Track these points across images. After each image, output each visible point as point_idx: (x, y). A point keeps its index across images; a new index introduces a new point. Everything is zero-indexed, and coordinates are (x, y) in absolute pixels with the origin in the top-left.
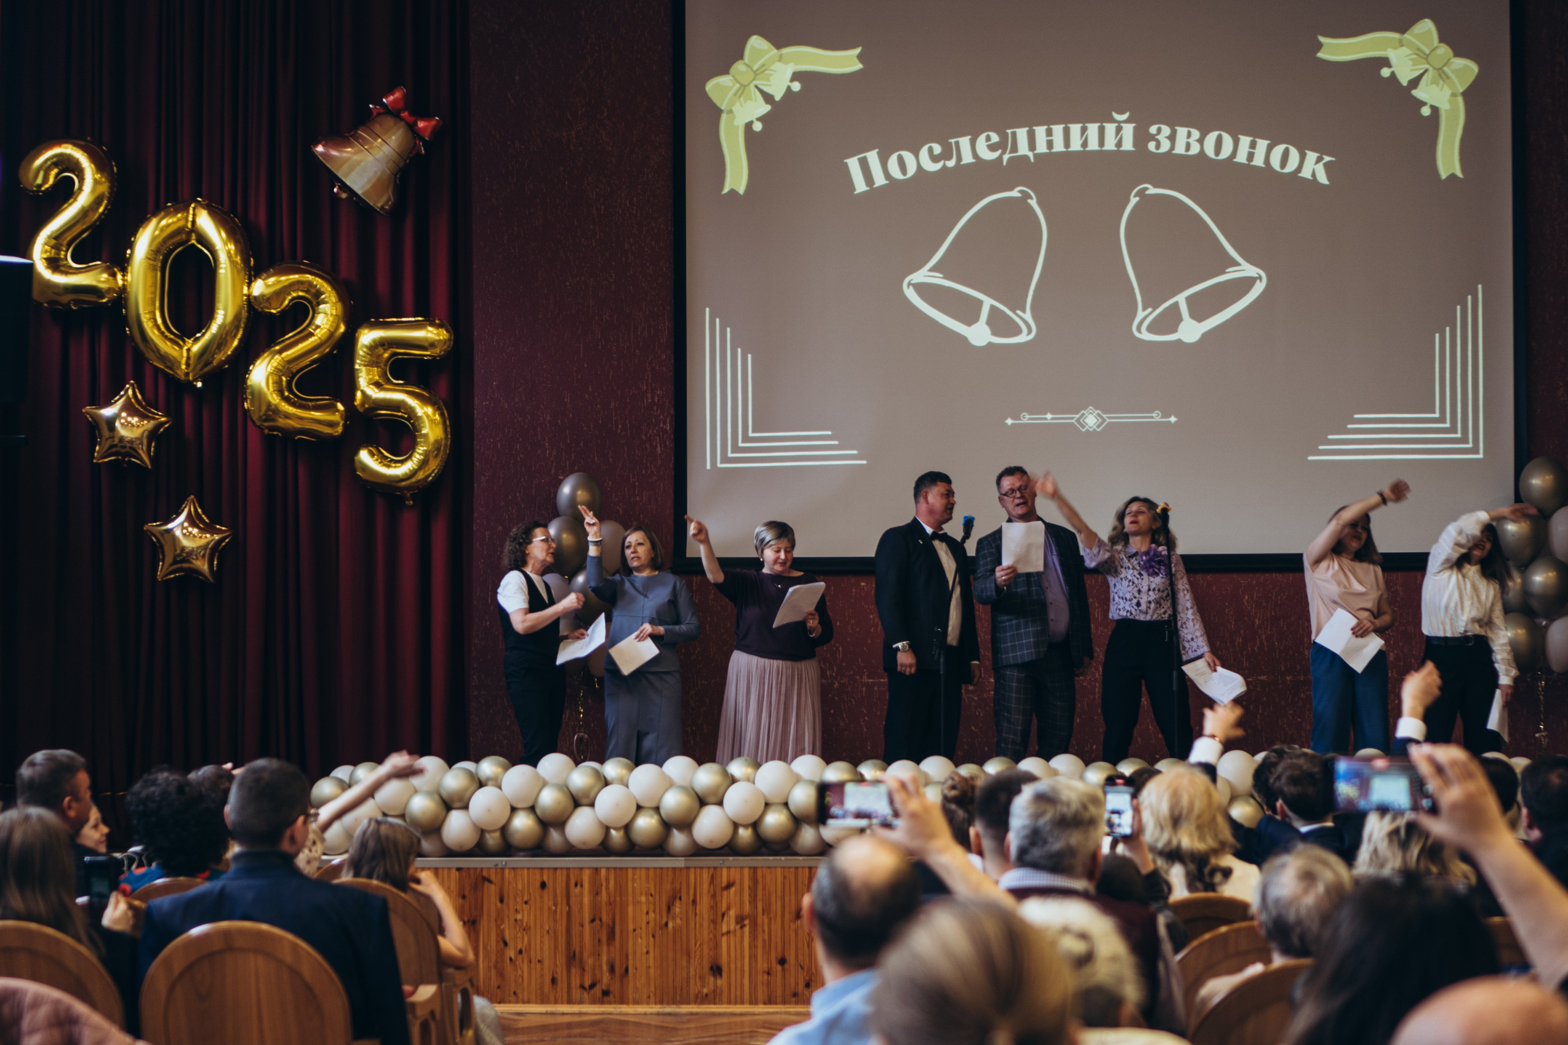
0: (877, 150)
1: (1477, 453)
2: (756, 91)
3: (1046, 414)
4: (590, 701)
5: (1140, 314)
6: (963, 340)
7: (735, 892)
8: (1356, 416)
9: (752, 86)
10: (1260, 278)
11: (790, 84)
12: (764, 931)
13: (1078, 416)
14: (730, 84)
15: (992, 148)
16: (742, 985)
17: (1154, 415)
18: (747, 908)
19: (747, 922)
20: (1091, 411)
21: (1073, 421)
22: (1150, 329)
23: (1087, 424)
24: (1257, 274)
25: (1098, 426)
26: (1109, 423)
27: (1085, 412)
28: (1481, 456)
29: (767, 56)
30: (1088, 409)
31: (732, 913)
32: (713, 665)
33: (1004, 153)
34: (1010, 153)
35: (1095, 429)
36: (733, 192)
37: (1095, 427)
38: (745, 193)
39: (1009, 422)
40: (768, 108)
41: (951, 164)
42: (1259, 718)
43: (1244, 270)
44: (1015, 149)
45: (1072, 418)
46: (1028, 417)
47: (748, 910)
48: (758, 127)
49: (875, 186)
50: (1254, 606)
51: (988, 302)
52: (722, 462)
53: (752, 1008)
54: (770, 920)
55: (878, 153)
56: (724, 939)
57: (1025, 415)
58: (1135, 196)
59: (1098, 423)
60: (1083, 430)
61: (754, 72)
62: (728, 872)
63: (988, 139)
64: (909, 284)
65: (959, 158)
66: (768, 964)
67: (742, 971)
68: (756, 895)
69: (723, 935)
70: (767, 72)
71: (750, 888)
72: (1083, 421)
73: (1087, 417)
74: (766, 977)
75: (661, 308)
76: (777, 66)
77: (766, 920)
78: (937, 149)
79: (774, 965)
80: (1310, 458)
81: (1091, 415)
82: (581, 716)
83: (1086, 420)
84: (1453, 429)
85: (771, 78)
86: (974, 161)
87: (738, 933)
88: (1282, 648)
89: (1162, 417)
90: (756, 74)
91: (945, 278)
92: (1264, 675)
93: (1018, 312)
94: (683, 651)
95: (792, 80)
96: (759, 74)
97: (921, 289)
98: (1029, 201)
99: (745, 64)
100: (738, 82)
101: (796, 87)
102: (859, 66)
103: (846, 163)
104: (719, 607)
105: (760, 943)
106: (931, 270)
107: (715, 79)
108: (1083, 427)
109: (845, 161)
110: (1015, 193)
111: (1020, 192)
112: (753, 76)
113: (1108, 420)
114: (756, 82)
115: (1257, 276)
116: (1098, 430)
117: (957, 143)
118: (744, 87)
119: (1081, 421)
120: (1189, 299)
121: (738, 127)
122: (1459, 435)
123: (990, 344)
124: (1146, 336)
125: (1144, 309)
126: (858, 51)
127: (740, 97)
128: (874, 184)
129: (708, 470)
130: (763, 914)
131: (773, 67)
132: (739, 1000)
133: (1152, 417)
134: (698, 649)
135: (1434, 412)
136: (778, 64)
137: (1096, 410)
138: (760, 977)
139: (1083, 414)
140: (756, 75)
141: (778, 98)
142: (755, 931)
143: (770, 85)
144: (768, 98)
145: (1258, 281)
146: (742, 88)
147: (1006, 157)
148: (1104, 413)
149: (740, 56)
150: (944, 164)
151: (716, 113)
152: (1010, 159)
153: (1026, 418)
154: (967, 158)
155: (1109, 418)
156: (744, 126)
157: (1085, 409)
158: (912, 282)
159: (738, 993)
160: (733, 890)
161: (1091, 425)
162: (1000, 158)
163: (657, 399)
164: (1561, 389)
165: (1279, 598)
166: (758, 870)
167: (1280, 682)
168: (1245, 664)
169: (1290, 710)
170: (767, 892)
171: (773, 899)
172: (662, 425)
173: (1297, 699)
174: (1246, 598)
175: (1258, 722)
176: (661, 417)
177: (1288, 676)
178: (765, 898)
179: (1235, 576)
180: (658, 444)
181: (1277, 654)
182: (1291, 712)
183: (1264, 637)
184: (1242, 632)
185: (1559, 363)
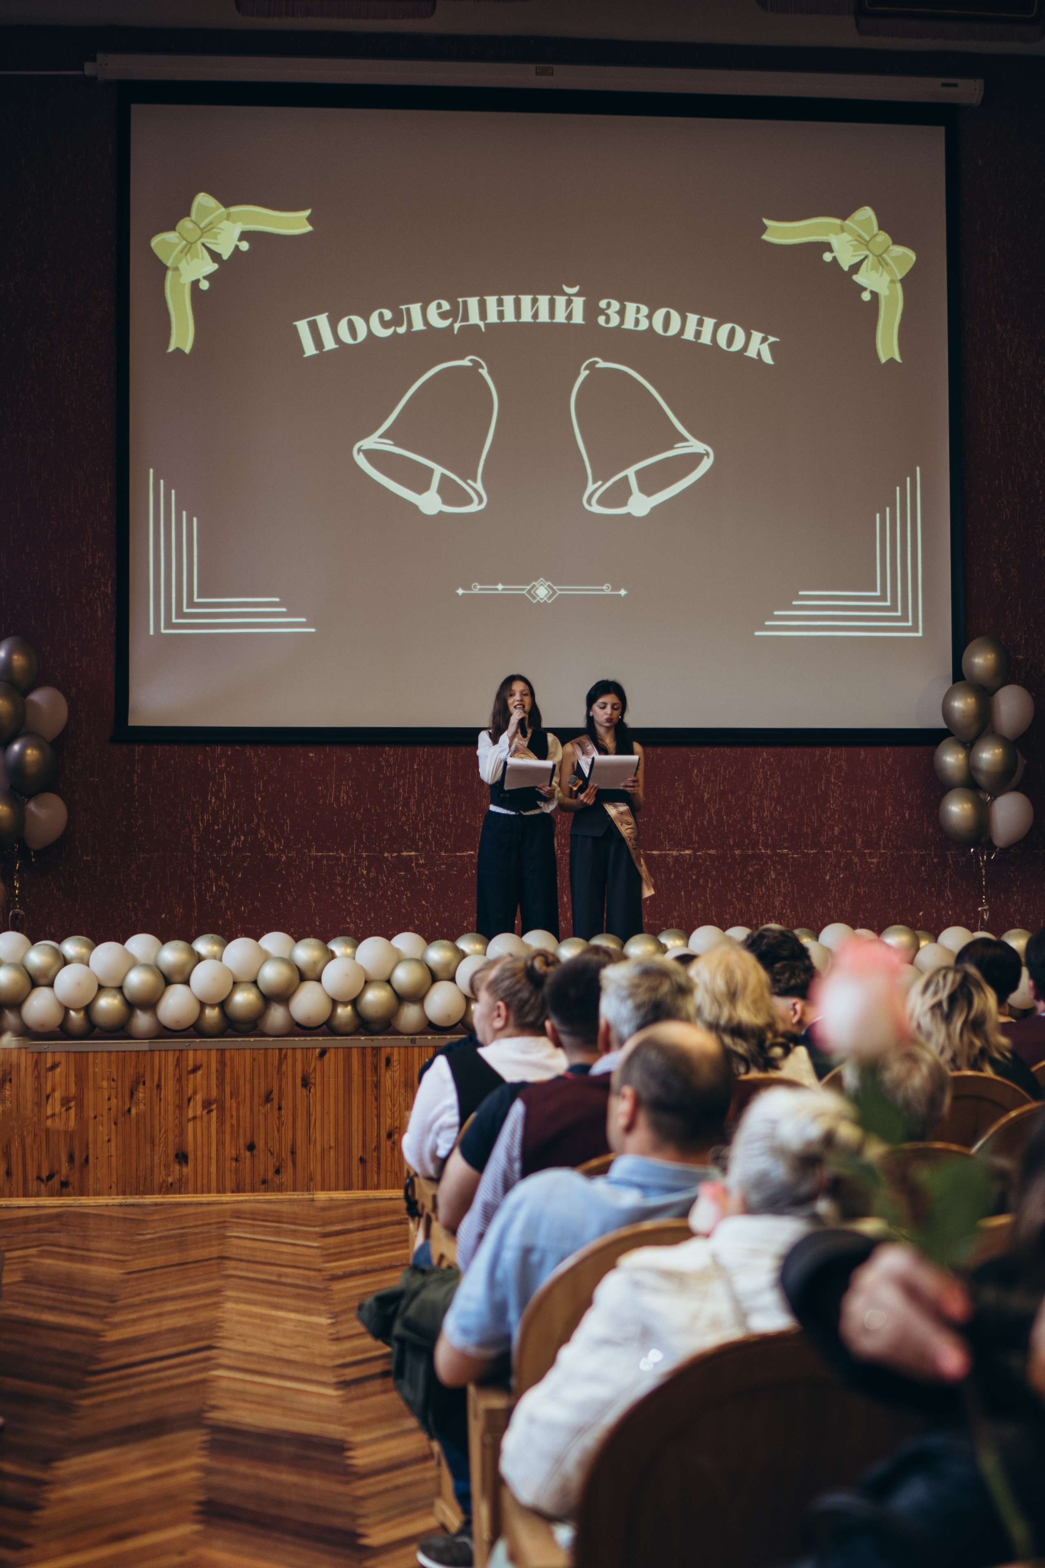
0: (327, 314)
1: (917, 631)
2: (204, 249)
3: (497, 584)
4: (25, 875)
5: (591, 487)
6: (414, 508)
7: (202, 1075)
8: (801, 593)
9: (199, 244)
10: (708, 454)
11: (238, 243)
12: (232, 1116)
13: (529, 587)
14: (176, 241)
15: (443, 316)
16: (209, 1173)
17: (604, 588)
18: (214, 1093)
19: (214, 1106)
20: (541, 583)
21: (524, 592)
22: (600, 502)
23: (538, 596)
24: (705, 450)
25: (549, 598)
26: (560, 594)
27: (536, 584)
28: (920, 634)
29: (215, 214)
30: (538, 582)
31: (199, 1097)
32: (155, 838)
33: (455, 321)
34: (461, 321)
35: (545, 601)
36: (178, 351)
37: (545, 599)
38: (190, 353)
39: (460, 591)
40: (215, 267)
41: (402, 330)
43: (692, 446)
44: (466, 317)
45: (523, 589)
46: (479, 587)
47: (215, 1095)
48: (205, 285)
49: (324, 350)
50: (703, 780)
51: (439, 471)
52: (165, 628)
53: (220, 1196)
54: (238, 1103)
55: (328, 317)
56: (191, 1125)
57: (475, 586)
58: (586, 369)
59: (549, 594)
60: (535, 602)
61: (202, 229)
62: (195, 1054)
63: (439, 306)
64: (359, 450)
65: (410, 325)
66: (236, 1150)
67: (210, 1158)
68: (223, 1079)
69: (189, 1120)
70: (214, 230)
71: (217, 1070)
72: (534, 592)
73: (537, 588)
74: (234, 1164)
75: (103, 468)
76: (225, 224)
77: (234, 1105)
78: (388, 315)
79: (242, 1151)
80: (757, 634)
81: (541, 587)
82: (17, 891)
83: (537, 592)
84: (893, 608)
85: (219, 237)
86: (424, 328)
87: (205, 1118)
88: (731, 822)
89: (611, 591)
90: (203, 231)
91: (396, 445)
93: (469, 481)
94: (125, 823)
95: (240, 240)
96: (206, 232)
97: (372, 456)
98: (480, 370)
99: (192, 221)
100: (184, 239)
101: (244, 246)
102: (309, 228)
103: (295, 326)
104: (162, 778)
105: (227, 1128)
106: (381, 437)
107: (160, 235)
108: (534, 598)
109: (295, 323)
110: (466, 362)
111: (471, 361)
112: (199, 233)
113: (559, 592)
114: (203, 240)
115: (704, 452)
116: (549, 602)
117: (408, 310)
118: (190, 244)
119: (532, 592)
120: (638, 473)
121: (184, 285)
122: (899, 614)
123: (441, 513)
124: (596, 509)
125: (594, 482)
126: (308, 212)
127: (186, 254)
128: (323, 347)
129: (152, 636)
130: (231, 1098)
131: (220, 226)
132: (206, 1188)
133: (603, 590)
134: (140, 821)
135: (876, 590)
136: (225, 222)
137: (547, 581)
138: (228, 1164)
139: (534, 586)
140: (203, 233)
141: (225, 257)
142: (222, 1116)
143: (218, 244)
144: (215, 256)
145: (706, 457)
146: (189, 245)
147: (457, 326)
148: (555, 585)
149: (187, 214)
150: (395, 332)
151: (163, 269)
152: (461, 328)
153: (477, 589)
154: (418, 325)
155: (560, 590)
156: (190, 283)
157: (536, 581)
158: (362, 448)
159: (205, 1181)
160: (200, 1073)
161: (542, 597)
162: (451, 327)
163: (97, 561)
164: (996, 570)
165: (727, 772)
166: (226, 1051)
167: (729, 856)
168: (695, 838)
169: (739, 884)
170: (235, 1075)
171: (242, 1082)
172: (103, 589)
173: (745, 873)
174: (696, 771)
175: (708, 896)
176: (102, 580)
177: (737, 850)
178: (233, 1081)
179: (684, 749)
180: (99, 609)
181: (726, 828)
182: (739, 886)
183: (713, 811)
184: (691, 806)
185: (993, 546)
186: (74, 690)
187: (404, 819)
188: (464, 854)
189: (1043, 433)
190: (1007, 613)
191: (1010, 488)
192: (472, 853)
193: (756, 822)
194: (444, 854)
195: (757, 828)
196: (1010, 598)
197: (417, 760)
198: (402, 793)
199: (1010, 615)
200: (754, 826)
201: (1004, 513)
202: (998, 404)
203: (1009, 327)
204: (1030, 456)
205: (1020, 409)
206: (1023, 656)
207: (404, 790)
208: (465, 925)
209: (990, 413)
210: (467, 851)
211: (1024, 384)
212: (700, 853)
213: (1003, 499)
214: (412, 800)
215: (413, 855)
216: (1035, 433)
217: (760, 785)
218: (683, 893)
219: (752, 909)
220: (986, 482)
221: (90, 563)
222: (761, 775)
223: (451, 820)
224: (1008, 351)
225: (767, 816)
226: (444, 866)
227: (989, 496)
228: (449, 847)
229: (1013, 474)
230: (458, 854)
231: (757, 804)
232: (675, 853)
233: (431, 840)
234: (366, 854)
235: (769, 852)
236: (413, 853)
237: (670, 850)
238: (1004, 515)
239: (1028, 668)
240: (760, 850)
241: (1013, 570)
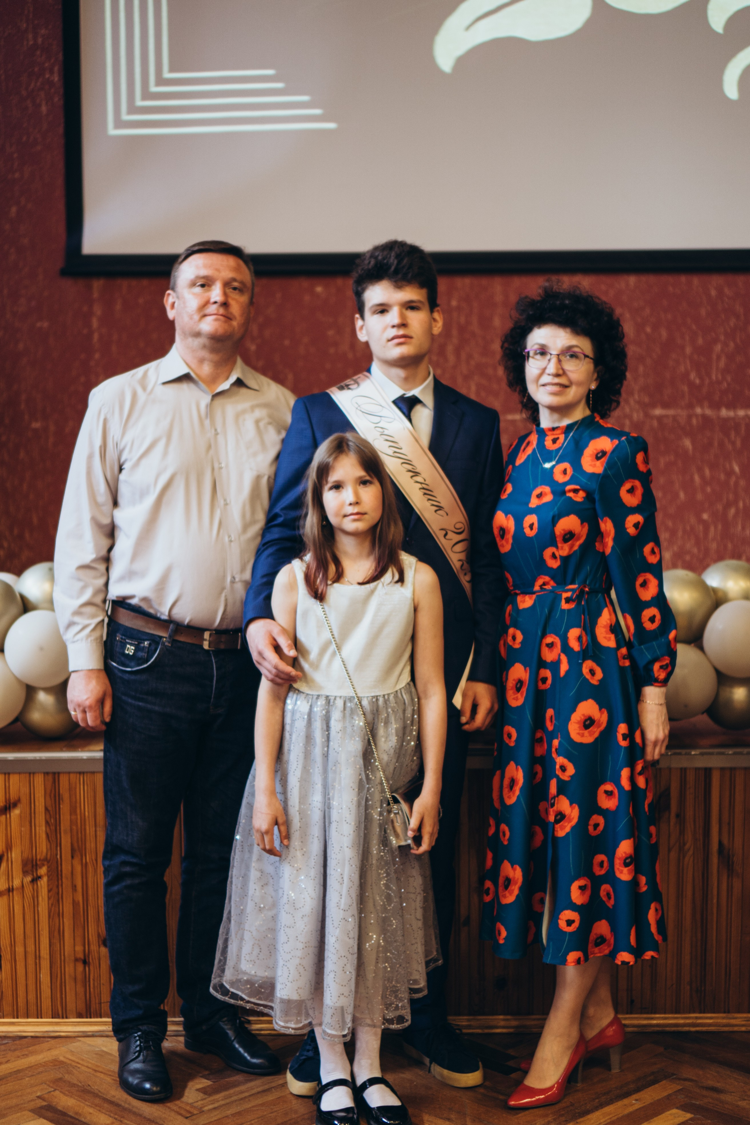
7: (20, 816)
12: (74, 887)
16: (38, 982)
18: (43, 847)
19: (43, 871)
31: (16, 855)
47: (45, 850)
56: (4, 901)
62: (7, 781)
66: (84, 945)
67: (38, 957)
68: (57, 824)
71: (46, 809)
74: (80, 967)
77: (78, 868)
79: (94, 947)
87: (28, 891)
105: (67, 908)
129: (111, 138)
130: (72, 857)
132: (33, 1008)
138: (69, 969)
159: (32, 997)
160: (16, 812)
163: (40, 40)
166: (61, 776)
170: (79, 817)
171: (90, 830)
172: (47, 76)
176: (47, 65)
178: (74, 827)
180: (44, 103)
186: (14, 209)
221: (31, 43)
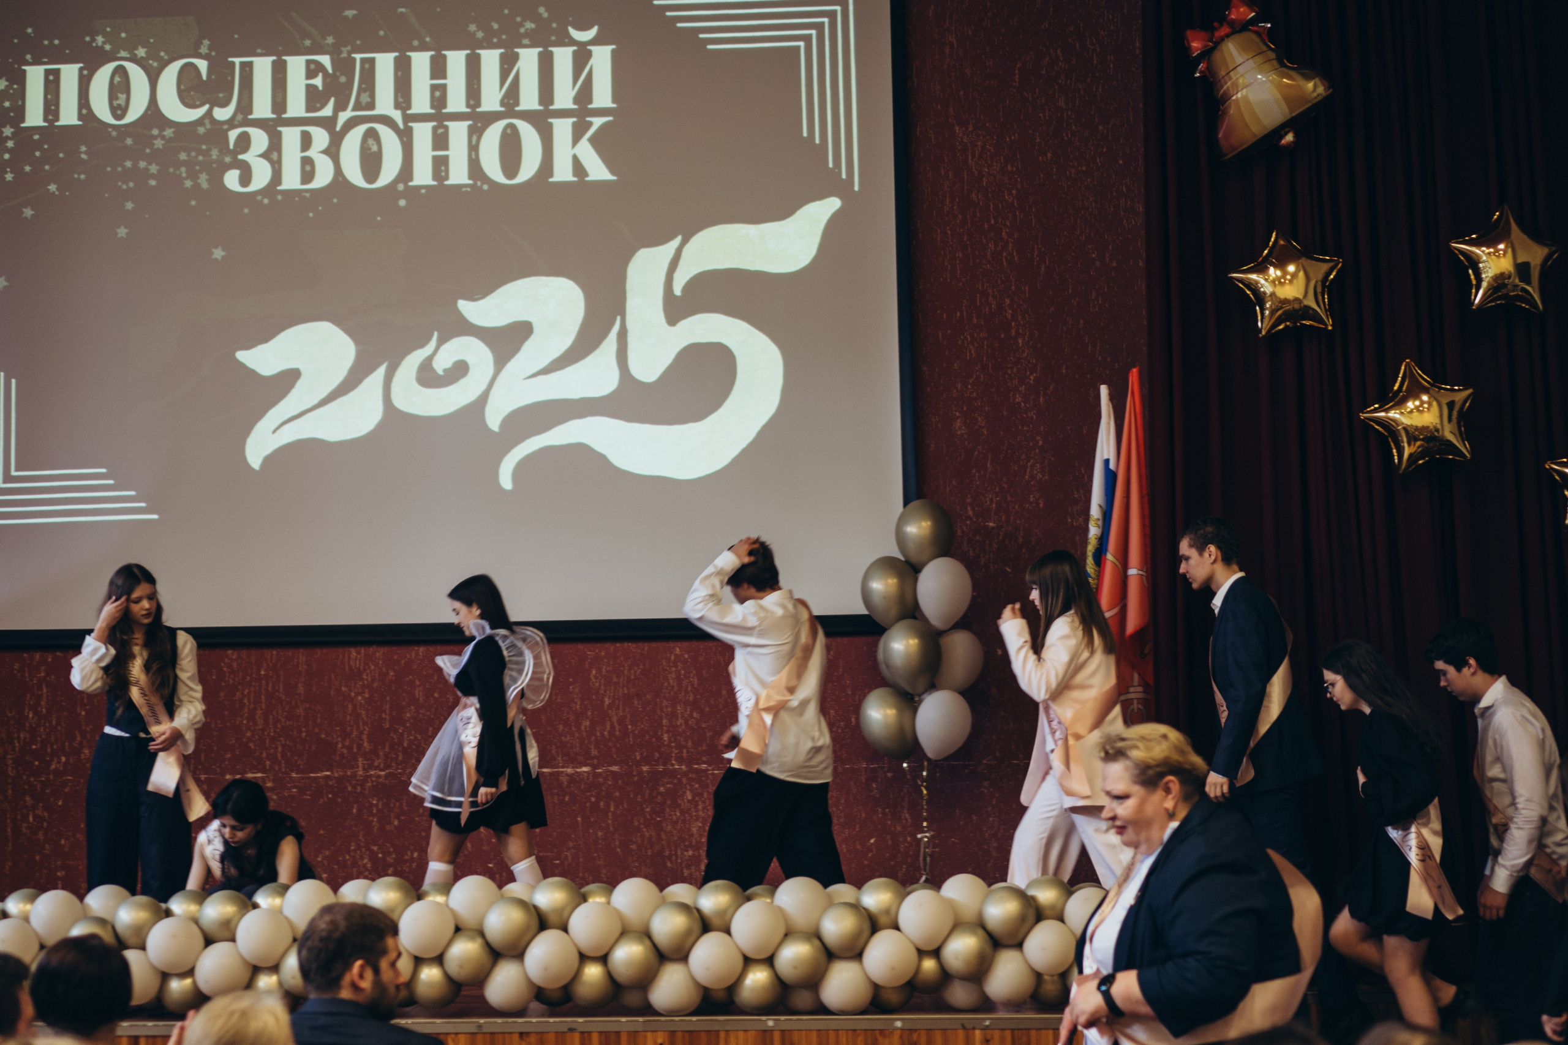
42: (610, 817)
50: (603, 682)
88: (636, 732)
92: (616, 766)
164: (959, 421)
165: (632, 671)
167: (635, 773)
168: (594, 752)
169: (647, 807)
173: (655, 794)
174: (594, 672)
175: (610, 822)
177: (644, 766)
179: (580, 646)
181: (631, 739)
182: (648, 810)
183: (615, 719)
184: (589, 713)
185: (955, 391)
187: (249, 734)
188: (319, 775)
189: (1015, 254)
190: (974, 471)
191: (975, 321)
192: (328, 773)
193: (668, 732)
194: (295, 776)
195: (670, 738)
196: (976, 453)
197: (265, 665)
198: (247, 704)
199: (977, 474)
200: (666, 737)
201: (968, 350)
202: (958, 221)
203: (971, 128)
204: (999, 282)
205: (986, 226)
206: (994, 523)
207: (249, 700)
208: (319, 859)
209: (949, 232)
210: (323, 771)
211: (990, 195)
212: (600, 770)
213: (965, 335)
214: (259, 712)
215: (258, 777)
216: (1005, 254)
217: (673, 688)
218: (579, 819)
219: (664, 837)
220: (945, 315)
222: (673, 675)
223: (304, 734)
224: (970, 157)
225: (681, 725)
226: (294, 790)
227: (949, 331)
228: (302, 767)
229: (978, 304)
230: (312, 775)
231: (669, 709)
232: (570, 770)
233: (280, 758)
234: (205, 776)
235: (683, 767)
236: (259, 775)
237: (563, 767)
238: (968, 354)
239: (1001, 538)
240: (673, 765)
241: (980, 419)
